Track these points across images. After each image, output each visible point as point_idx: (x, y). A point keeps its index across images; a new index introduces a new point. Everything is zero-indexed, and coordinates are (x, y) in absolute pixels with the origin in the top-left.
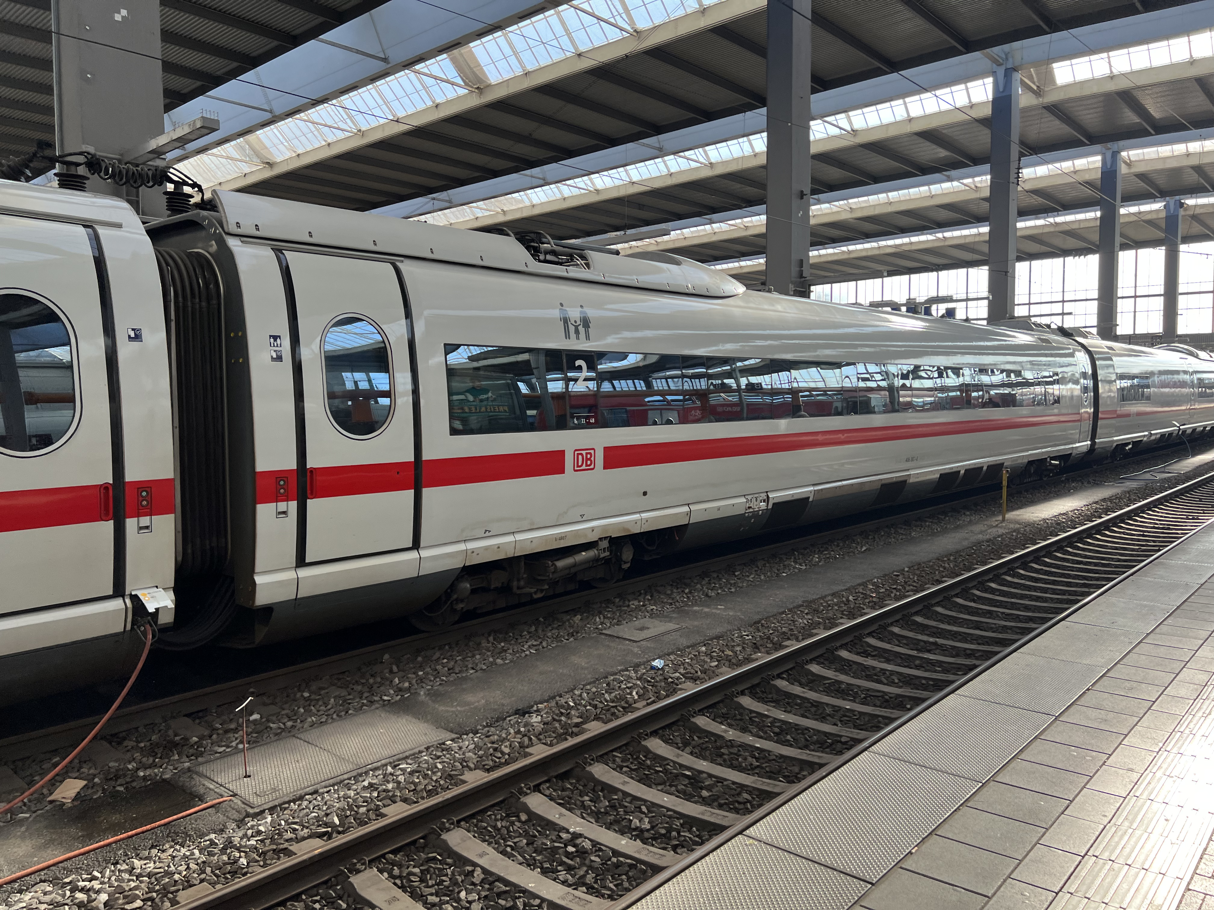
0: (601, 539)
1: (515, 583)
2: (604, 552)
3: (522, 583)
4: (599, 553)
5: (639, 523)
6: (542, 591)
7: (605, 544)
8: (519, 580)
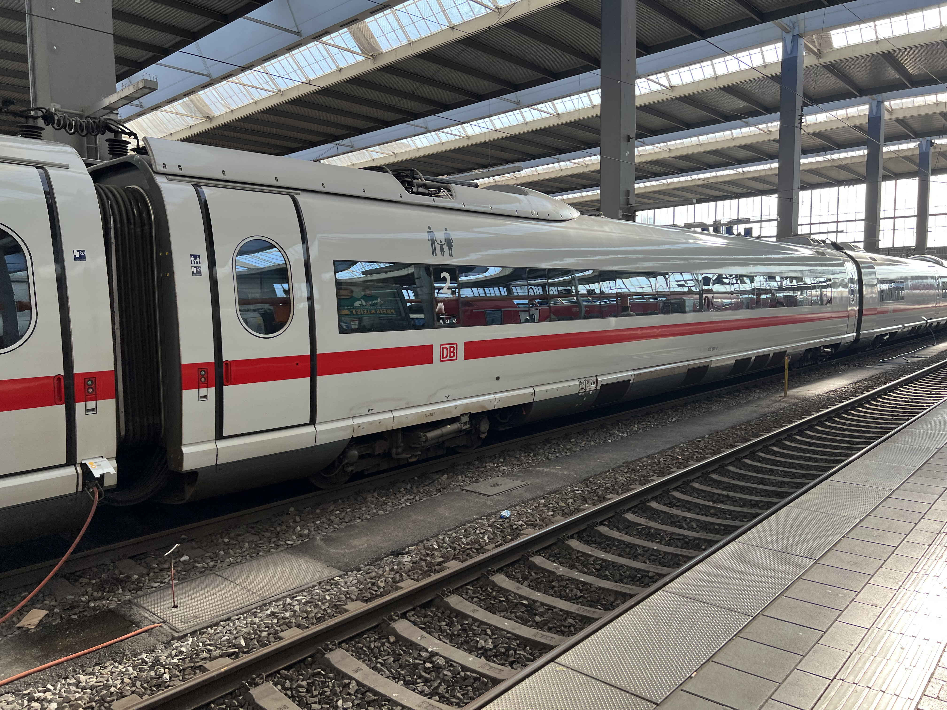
0: (462, 415)
1: (394, 451)
2: (465, 425)
3: (400, 450)
4: (461, 426)
5: (493, 402)
6: (416, 456)
7: (466, 419)
8: (397, 448)
